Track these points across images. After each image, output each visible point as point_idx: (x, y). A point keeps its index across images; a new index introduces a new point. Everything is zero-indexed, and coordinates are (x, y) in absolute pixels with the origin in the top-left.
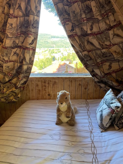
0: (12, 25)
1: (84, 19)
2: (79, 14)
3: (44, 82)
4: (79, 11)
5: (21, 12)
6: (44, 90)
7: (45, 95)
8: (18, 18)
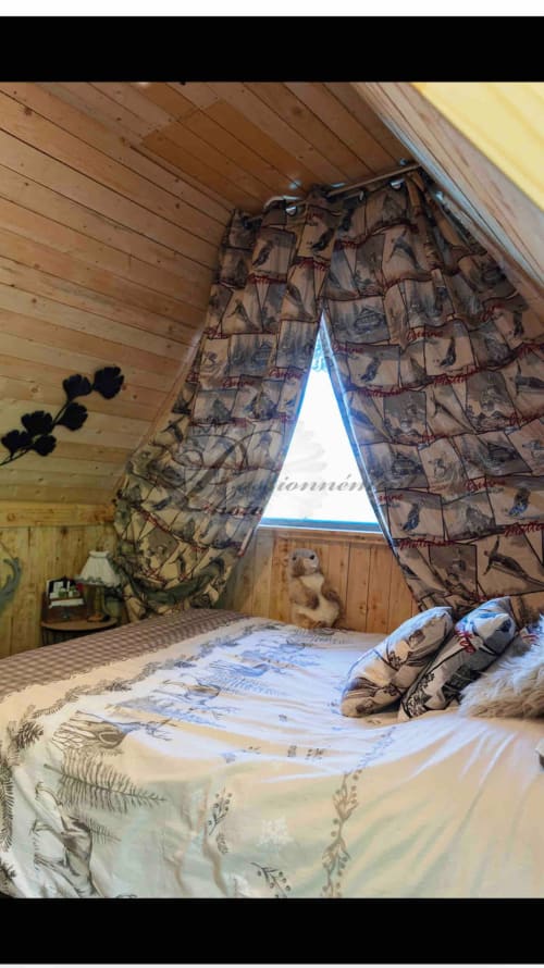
0: (212, 356)
1: (416, 331)
2: (403, 315)
3: (283, 548)
4: (403, 307)
5: (243, 320)
6: (280, 578)
7: (282, 599)
8: (234, 338)
